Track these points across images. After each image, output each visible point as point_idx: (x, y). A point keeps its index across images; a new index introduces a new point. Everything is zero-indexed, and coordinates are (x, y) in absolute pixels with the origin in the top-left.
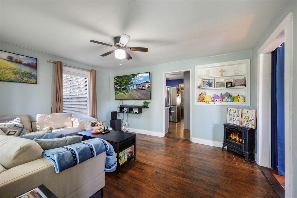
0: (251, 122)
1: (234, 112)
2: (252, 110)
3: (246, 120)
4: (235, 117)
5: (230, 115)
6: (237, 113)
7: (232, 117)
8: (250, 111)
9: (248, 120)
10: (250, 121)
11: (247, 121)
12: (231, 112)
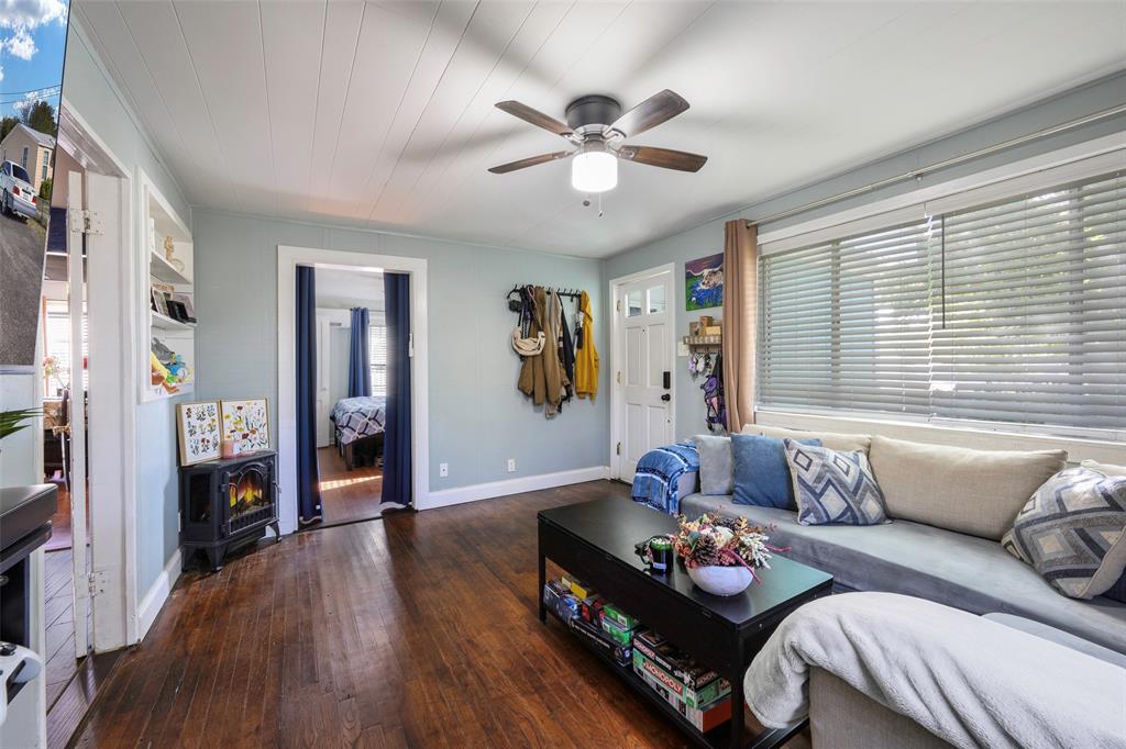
0: (257, 435)
1: (201, 418)
2: (254, 402)
3: (238, 435)
4: (208, 436)
5: (192, 433)
6: (208, 420)
7: (199, 436)
8: (249, 404)
9: (246, 432)
10: (253, 432)
11: (245, 436)
12: (194, 421)
